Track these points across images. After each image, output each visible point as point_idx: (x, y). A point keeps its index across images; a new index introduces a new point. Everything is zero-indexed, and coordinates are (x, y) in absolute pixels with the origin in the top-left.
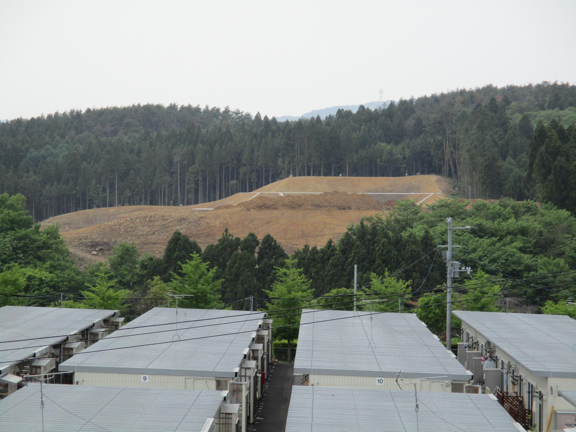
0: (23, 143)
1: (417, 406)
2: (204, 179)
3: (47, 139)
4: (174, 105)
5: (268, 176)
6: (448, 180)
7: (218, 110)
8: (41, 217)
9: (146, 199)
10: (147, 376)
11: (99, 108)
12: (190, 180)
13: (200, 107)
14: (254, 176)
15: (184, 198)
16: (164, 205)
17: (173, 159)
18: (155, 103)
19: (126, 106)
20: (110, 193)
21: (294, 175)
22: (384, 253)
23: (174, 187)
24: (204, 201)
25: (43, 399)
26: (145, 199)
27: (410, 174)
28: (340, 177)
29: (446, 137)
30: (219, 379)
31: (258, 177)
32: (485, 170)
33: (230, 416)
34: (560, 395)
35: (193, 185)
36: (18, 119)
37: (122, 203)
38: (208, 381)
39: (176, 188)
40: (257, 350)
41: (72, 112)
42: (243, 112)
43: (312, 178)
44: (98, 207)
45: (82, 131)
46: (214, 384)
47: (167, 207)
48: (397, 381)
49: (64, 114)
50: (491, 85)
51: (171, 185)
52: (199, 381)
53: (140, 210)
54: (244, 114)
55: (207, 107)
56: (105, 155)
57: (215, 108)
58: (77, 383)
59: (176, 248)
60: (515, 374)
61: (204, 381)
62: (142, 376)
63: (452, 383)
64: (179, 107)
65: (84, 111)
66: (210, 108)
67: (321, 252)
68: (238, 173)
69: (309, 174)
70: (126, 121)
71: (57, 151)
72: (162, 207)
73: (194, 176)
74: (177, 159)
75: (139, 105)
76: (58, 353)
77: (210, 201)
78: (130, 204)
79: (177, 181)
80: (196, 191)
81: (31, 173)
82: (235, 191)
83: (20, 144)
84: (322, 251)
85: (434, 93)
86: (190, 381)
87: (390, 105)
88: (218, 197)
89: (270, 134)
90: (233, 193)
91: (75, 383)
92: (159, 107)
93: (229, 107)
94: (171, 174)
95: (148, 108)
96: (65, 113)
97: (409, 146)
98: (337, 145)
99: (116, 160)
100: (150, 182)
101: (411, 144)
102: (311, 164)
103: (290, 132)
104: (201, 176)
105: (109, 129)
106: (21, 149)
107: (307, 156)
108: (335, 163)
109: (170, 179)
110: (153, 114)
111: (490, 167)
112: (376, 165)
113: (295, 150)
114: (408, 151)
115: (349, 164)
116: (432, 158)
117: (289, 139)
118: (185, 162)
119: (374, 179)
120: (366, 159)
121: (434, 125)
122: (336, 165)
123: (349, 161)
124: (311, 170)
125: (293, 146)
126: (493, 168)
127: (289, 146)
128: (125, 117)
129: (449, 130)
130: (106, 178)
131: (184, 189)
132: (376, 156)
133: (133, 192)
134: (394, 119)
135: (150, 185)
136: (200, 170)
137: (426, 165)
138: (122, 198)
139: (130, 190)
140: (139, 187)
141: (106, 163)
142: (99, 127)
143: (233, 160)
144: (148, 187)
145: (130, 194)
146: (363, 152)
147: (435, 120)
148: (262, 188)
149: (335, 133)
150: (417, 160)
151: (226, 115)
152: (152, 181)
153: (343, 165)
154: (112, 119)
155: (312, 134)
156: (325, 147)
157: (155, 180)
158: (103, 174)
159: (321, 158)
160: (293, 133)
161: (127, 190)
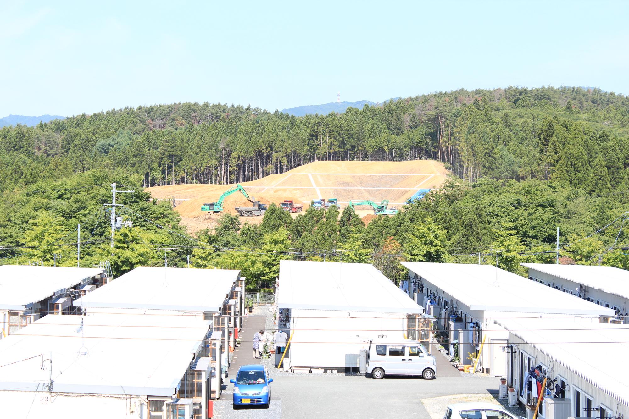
0: (93, 134)
2: (244, 162)
3: (112, 131)
4: (207, 103)
5: (296, 160)
6: (442, 164)
7: (242, 107)
9: (196, 179)
11: (149, 106)
12: (232, 163)
13: (227, 105)
14: (284, 160)
15: (227, 179)
16: (212, 183)
17: (218, 147)
20: (168, 174)
21: (318, 160)
23: (219, 169)
24: (244, 181)
27: (410, 159)
29: (440, 130)
31: (288, 161)
32: (485, 156)
35: (235, 168)
37: (177, 182)
39: (221, 169)
41: (127, 108)
42: (261, 110)
43: (332, 162)
44: (159, 185)
45: (137, 124)
47: (214, 185)
49: (120, 110)
53: (192, 187)
55: (233, 106)
56: (164, 143)
57: (239, 106)
64: (210, 105)
65: (136, 108)
66: (235, 106)
68: (271, 157)
69: (329, 159)
70: (172, 115)
71: (121, 140)
72: (210, 185)
73: (236, 160)
74: (221, 147)
77: (248, 180)
78: (184, 183)
79: (221, 164)
80: (237, 173)
82: (269, 173)
83: (91, 134)
88: (254, 177)
94: (217, 159)
97: (409, 137)
98: (352, 136)
99: (173, 147)
100: (200, 165)
101: (411, 136)
102: (331, 151)
103: (315, 125)
104: (242, 160)
105: (157, 122)
106: (92, 138)
107: (328, 144)
108: (350, 150)
109: (216, 163)
110: (193, 110)
111: (489, 154)
112: (383, 151)
113: (318, 140)
114: (409, 140)
115: (361, 150)
116: (428, 146)
117: (314, 131)
118: (228, 149)
119: (381, 163)
120: (375, 147)
121: (430, 120)
122: (351, 152)
123: (362, 149)
124: (332, 156)
125: (317, 136)
126: (492, 155)
127: (314, 136)
128: (170, 112)
129: (443, 124)
130: (165, 162)
131: (227, 171)
132: (383, 145)
133: (187, 173)
134: (394, 115)
135: (200, 167)
136: (241, 155)
137: (423, 152)
138: (178, 177)
139: (184, 171)
140: (191, 169)
141: (165, 150)
142: (150, 121)
143: (267, 148)
144: (199, 169)
145: (184, 175)
146: (373, 142)
147: (431, 116)
148: (292, 170)
149: (351, 126)
150: (416, 148)
151: (248, 111)
152: (202, 164)
153: (356, 152)
154: (161, 114)
155: (333, 127)
156: (343, 137)
157: (204, 163)
158: (162, 158)
159: (339, 146)
160: (317, 126)
161: (182, 171)
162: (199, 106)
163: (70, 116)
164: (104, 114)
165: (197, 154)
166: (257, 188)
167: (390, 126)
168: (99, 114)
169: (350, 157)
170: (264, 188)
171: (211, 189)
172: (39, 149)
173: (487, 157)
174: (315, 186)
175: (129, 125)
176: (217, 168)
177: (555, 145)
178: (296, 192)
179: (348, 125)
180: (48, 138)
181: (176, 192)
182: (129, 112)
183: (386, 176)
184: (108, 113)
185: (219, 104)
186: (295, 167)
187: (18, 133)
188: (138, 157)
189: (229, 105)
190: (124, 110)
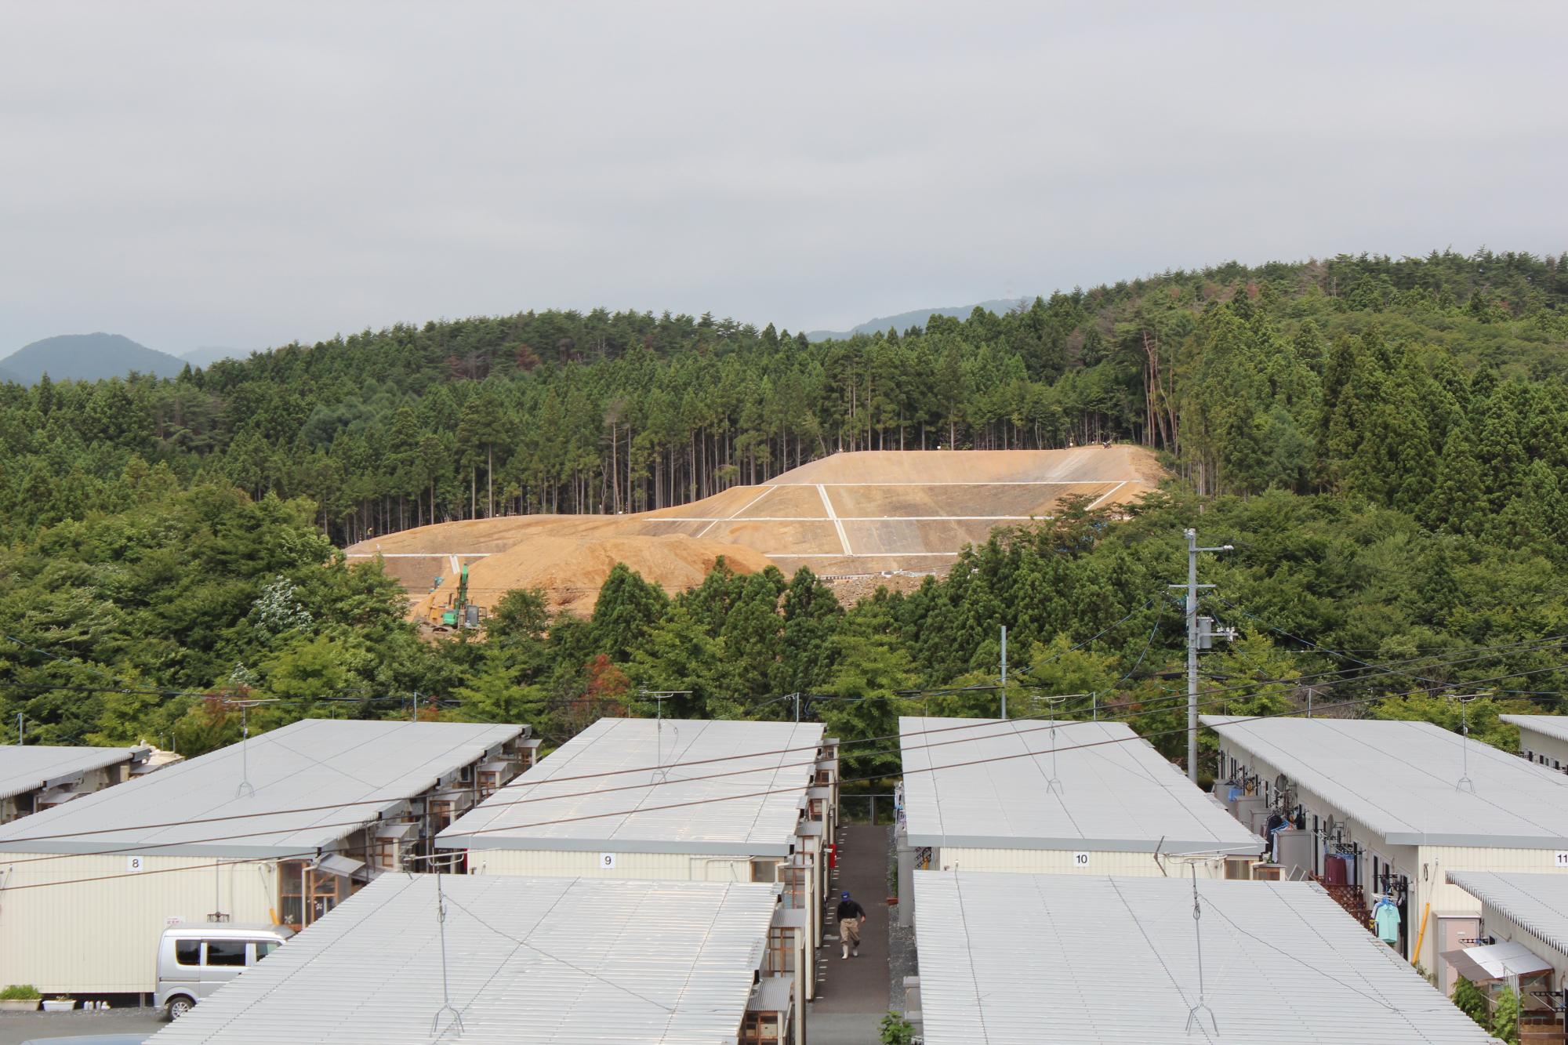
0: (303, 394)
1: (1197, 907)
2: (666, 457)
3: (350, 385)
4: (602, 311)
5: (794, 450)
6: (1155, 453)
7: (690, 321)
8: (340, 539)
9: (549, 501)
10: (613, 856)
11: (452, 322)
12: (636, 462)
13: (653, 316)
14: (765, 452)
15: (626, 499)
16: (587, 512)
17: (601, 421)
18: (564, 310)
19: (506, 315)
20: (478, 491)
21: (847, 449)
22: (1036, 601)
23: (605, 477)
24: (667, 504)
25: (443, 904)
26: (547, 501)
27: (1078, 444)
28: (939, 454)
29: (1149, 369)
30: (757, 860)
31: (773, 453)
32: (1229, 433)
33: (788, 933)
34: (1450, 881)
35: (645, 473)
36: (291, 345)
37: (500, 509)
38: (735, 864)
39: (611, 477)
40: (820, 801)
41: (398, 329)
42: (739, 324)
43: (881, 454)
44: (455, 519)
45: (419, 368)
46: (746, 869)
47: (592, 516)
48: (1156, 857)
49: (383, 334)
50: (1235, 263)
51: (600, 474)
52: (716, 864)
53: (537, 523)
54: (741, 328)
55: (667, 316)
56: (467, 414)
57: (683, 316)
58: (473, 870)
59: (616, 599)
60: (1343, 840)
61: (729, 864)
62: (603, 855)
63: (1226, 861)
64: (611, 315)
65: (421, 327)
66: (673, 317)
67: (910, 602)
68: (732, 448)
69: (875, 447)
70: (507, 345)
71: (370, 408)
72: (583, 516)
73: (646, 453)
74: (609, 420)
75: (531, 314)
76: (421, 812)
77: (677, 503)
78: (517, 512)
79: (611, 465)
80: (651, 485)
81: (321, 453)
82: (728, 484)
83: (297, 396)
84: (913, 599)
85: (1120, 280)
86: (699, 864)
87: (1034, 307)
88: (693, 494)
89: (796, 367)
90: (723, 488)
91: (469, 871)
92: (571, 317)
93: (712, 314)
94: (600, 451)
95: (549, 318)
96: (383, 332)
97: (1074, 387)
98: (931, 388)
99: (489, 425)
100: (558, 467)
101: (1080, 383)
102: (879, 427)
103: (836, 362)
104: (660, 453)
105: (472, 362)
106: (298, 405)
107: (871, 410)
108: (927, 423)
109: (598, 461)
110: (560, 330)
111: (1239, 428)
112: (1010, 426)
113: (846, 399)
114: (1074, 396)
115: (955, 424)
116: (1122, 411)
117: (835, 376)
118: (627, 426)
119: (1006, 454)
120: (989, 415)
121: (1124, 345)
122: (928, 428)
123: (956, 419)
124: (878, 439)
125: (842, 391)
126: (1246, 429)
127: (834, 390)
128: (503, 337)
129: (1154, 353)
130: (470, 461)
131: (626, 480)
132: (1009, 409)
133: (525, 487)
134: (1043, 333)
135: (559, 474)
136: (656, 441)
137: (1110, 424)
138: (503, 500)
139: (519, 483)
140: (536, 478)
141: (470, 431)
142: (453, 359)
143: (721, 421)
144: (554, 478)
145: (518, 492)
146: (983, 402)
147: (1125, 336)
148: (786, 474)
149: (927, 363)
150: (1091, 415)
151: (705, 330)
152: (562, 464)
153: (942, 427)
154: (479, 341)
155: (881, 367)
156: (907, 393)
157: (567, 463)
158: (463, 452)
159: (899, 415)
160: (843, 365)
161: (513, 484)
162: (580, 320)
163: (262, 350)
164: (342, 344)
165: (549, 440)
166: (695, 521)
167: (1033, 361)
168: (330, 344)
169: (927, 438)
170: (710, 522)
171: (583, 527)
172: (168, 434)
173: (1234, 438)
174: (832, 514)
175: (399, 370)
176: (599, 474)
177: (1350, 407)
178: (786, 530)
179: (920, 361)
180: (189, 407)
181: (496, 536)
182: (404, 337)
183: (1014, 487)
184: (353, 340)
185: (632, 312)
186: (791, 467)
187: (115, 396)
188: (402, 449)
189: (658, 316)
190: (393, 333)
